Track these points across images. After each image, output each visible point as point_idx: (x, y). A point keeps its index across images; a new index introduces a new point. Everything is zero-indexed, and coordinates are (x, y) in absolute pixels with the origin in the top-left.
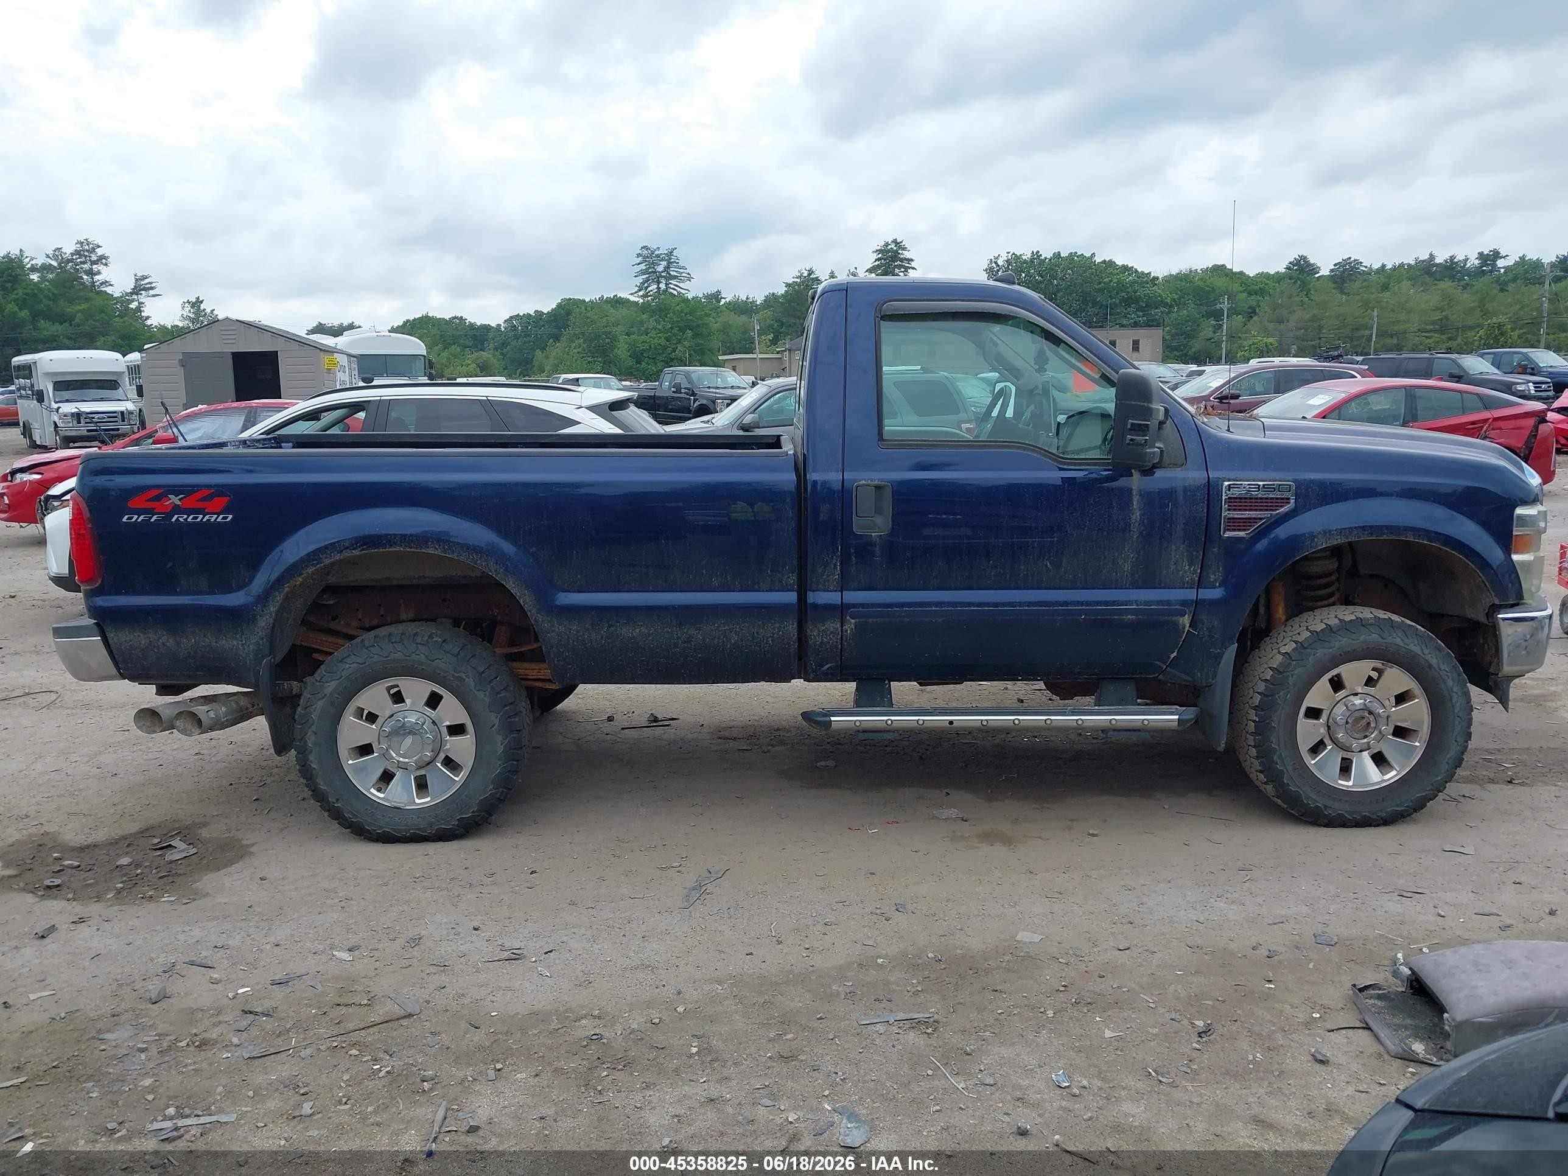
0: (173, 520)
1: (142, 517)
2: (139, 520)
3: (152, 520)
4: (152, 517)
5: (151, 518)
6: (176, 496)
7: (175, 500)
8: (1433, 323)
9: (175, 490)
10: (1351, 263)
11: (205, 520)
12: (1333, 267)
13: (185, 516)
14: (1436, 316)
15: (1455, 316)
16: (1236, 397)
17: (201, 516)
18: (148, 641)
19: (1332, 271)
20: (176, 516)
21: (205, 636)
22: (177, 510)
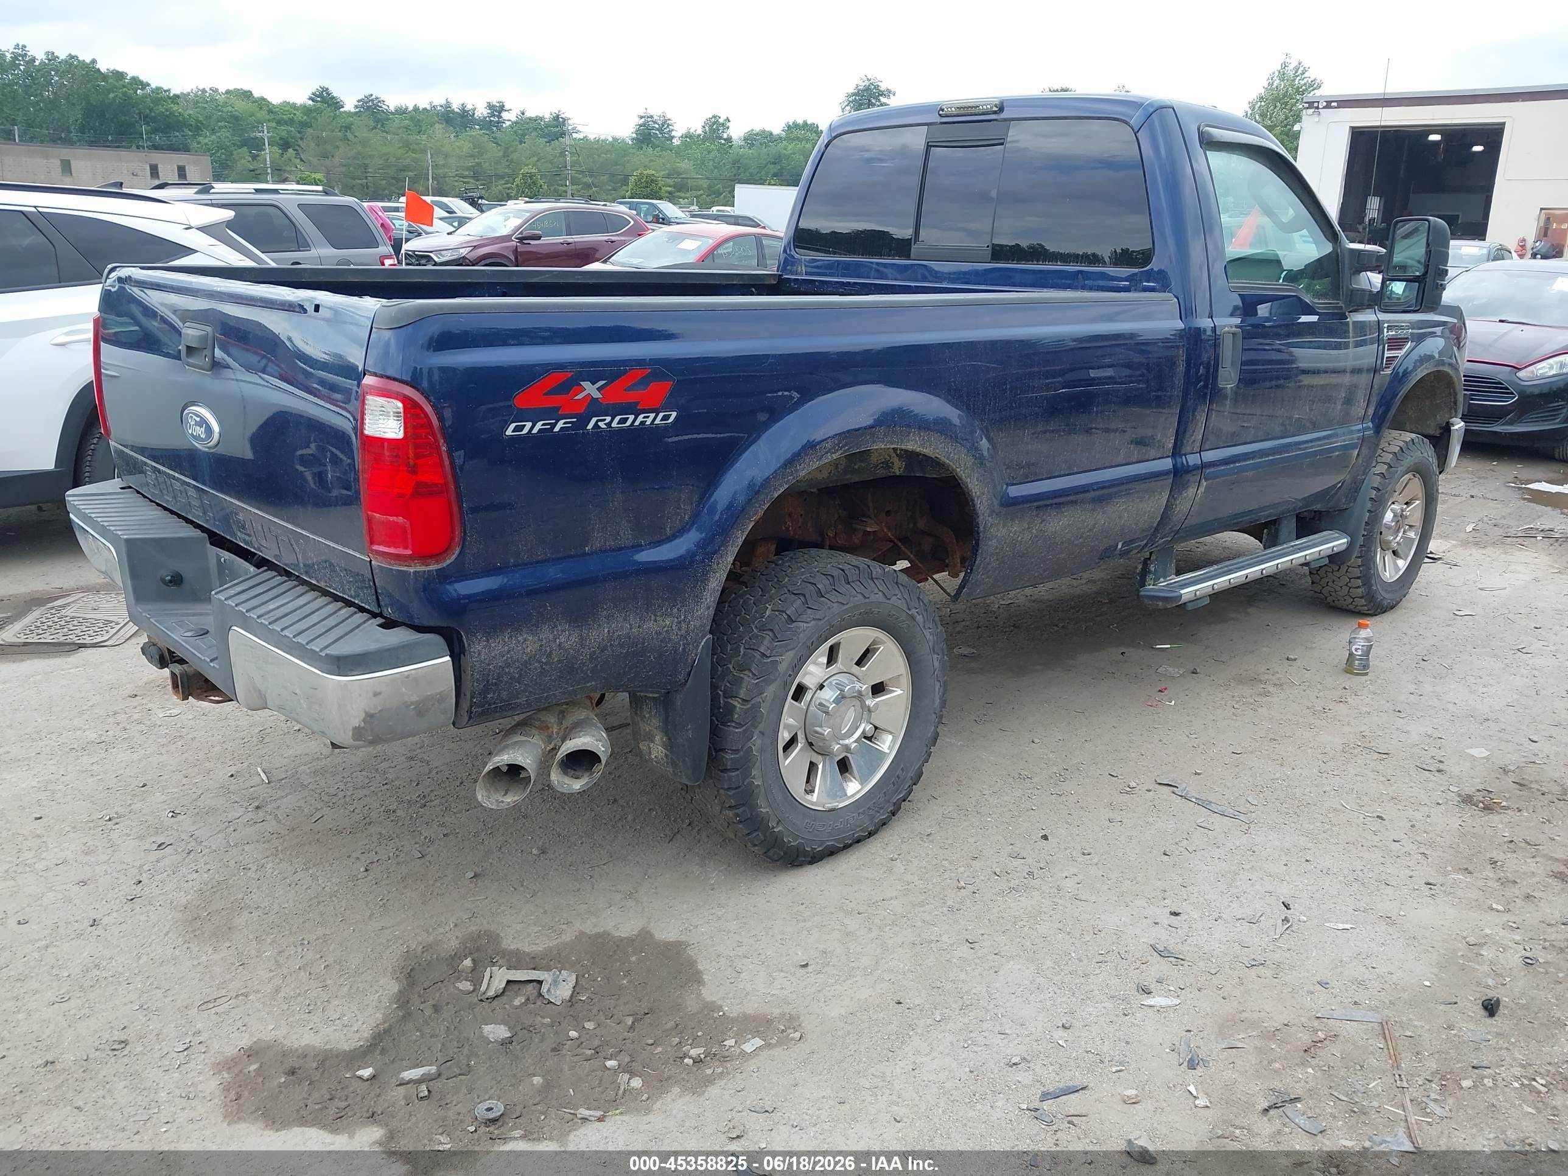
0: (590, 427)
1: (539, 425)
2: (535, 431)
3: (557, 429)
4: (556, 424)
5: (554, 425)
6: (593, 384)
7: (591, 389)
8: (468, 169)
9: (593, 371)
10: (373, 100)
11: (637, 423)
12: (357, 103)
13: (608, 419)
14: (470, 163)
15: (487, 164)
16: (538, 238)
17: (632, 417)
18: (537, 646)
19: (356, 107)
20: (594, 420)
21: (625, 619)
22: (595, 408)
